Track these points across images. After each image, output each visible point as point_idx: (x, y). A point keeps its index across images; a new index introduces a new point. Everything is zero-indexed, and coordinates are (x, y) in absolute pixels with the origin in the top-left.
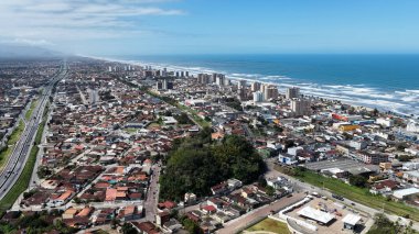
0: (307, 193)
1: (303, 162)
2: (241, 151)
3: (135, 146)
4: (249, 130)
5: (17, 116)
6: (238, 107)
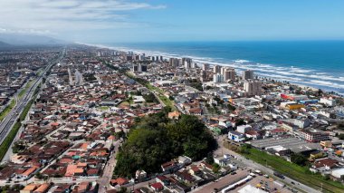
0: (250, 171)
1: (251, 139)
3: (104, 122)
4: (206, 108)
5: (12, 95)
6: (199, 87)
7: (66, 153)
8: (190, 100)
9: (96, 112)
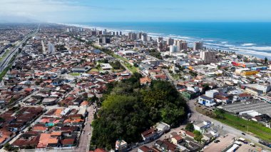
0: (234, 139)
1: (220, 104)
2: (168, 95)
3: (76, 88)
4: (169, 74)
6: (158, 56)
7: (39, 120)
8: (154, 67)
9: (67, 78)
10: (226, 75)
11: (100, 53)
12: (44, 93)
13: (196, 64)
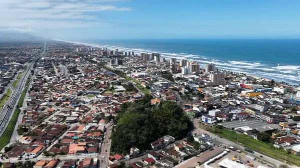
0: (225, 147)
3: (93, 108)
4: (179, 96)
5: (6, 85)
6: (170, 78)
8: (165, 89)
10: (231, 97)
11: (113, 75)
12: (66, 113)
13: (205, 86)
